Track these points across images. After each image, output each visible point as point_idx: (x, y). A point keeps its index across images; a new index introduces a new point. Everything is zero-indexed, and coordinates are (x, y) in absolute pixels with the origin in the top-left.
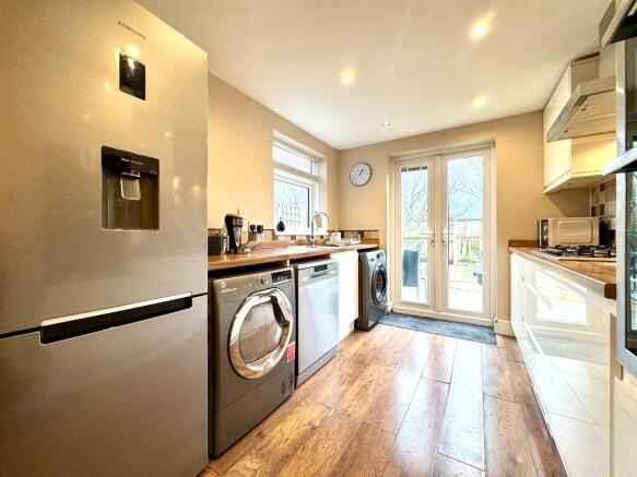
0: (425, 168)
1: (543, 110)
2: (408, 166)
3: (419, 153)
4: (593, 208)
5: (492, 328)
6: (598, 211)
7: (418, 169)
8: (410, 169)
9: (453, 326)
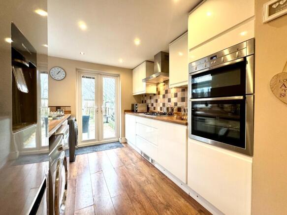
0: (94, 78)
1: (133, 69)
2: (85, 76)
3: (91, 71)
4: (143, 101)
5: (119, 142)
6: (144, 102)
7: (91, 78)
8: (87, 77)
9: (107, 145)
